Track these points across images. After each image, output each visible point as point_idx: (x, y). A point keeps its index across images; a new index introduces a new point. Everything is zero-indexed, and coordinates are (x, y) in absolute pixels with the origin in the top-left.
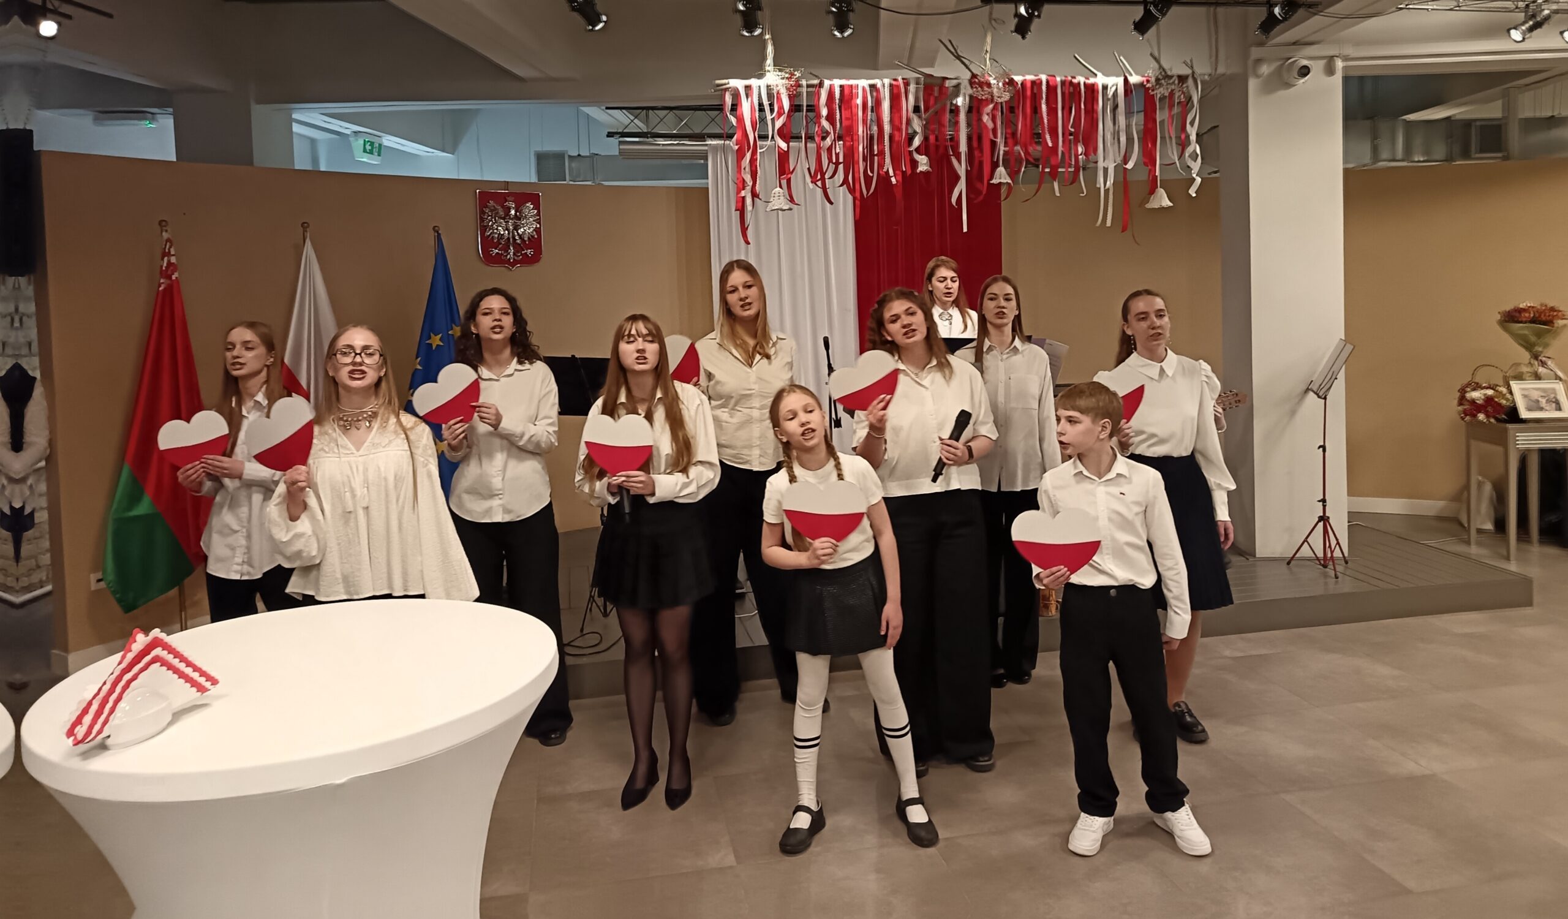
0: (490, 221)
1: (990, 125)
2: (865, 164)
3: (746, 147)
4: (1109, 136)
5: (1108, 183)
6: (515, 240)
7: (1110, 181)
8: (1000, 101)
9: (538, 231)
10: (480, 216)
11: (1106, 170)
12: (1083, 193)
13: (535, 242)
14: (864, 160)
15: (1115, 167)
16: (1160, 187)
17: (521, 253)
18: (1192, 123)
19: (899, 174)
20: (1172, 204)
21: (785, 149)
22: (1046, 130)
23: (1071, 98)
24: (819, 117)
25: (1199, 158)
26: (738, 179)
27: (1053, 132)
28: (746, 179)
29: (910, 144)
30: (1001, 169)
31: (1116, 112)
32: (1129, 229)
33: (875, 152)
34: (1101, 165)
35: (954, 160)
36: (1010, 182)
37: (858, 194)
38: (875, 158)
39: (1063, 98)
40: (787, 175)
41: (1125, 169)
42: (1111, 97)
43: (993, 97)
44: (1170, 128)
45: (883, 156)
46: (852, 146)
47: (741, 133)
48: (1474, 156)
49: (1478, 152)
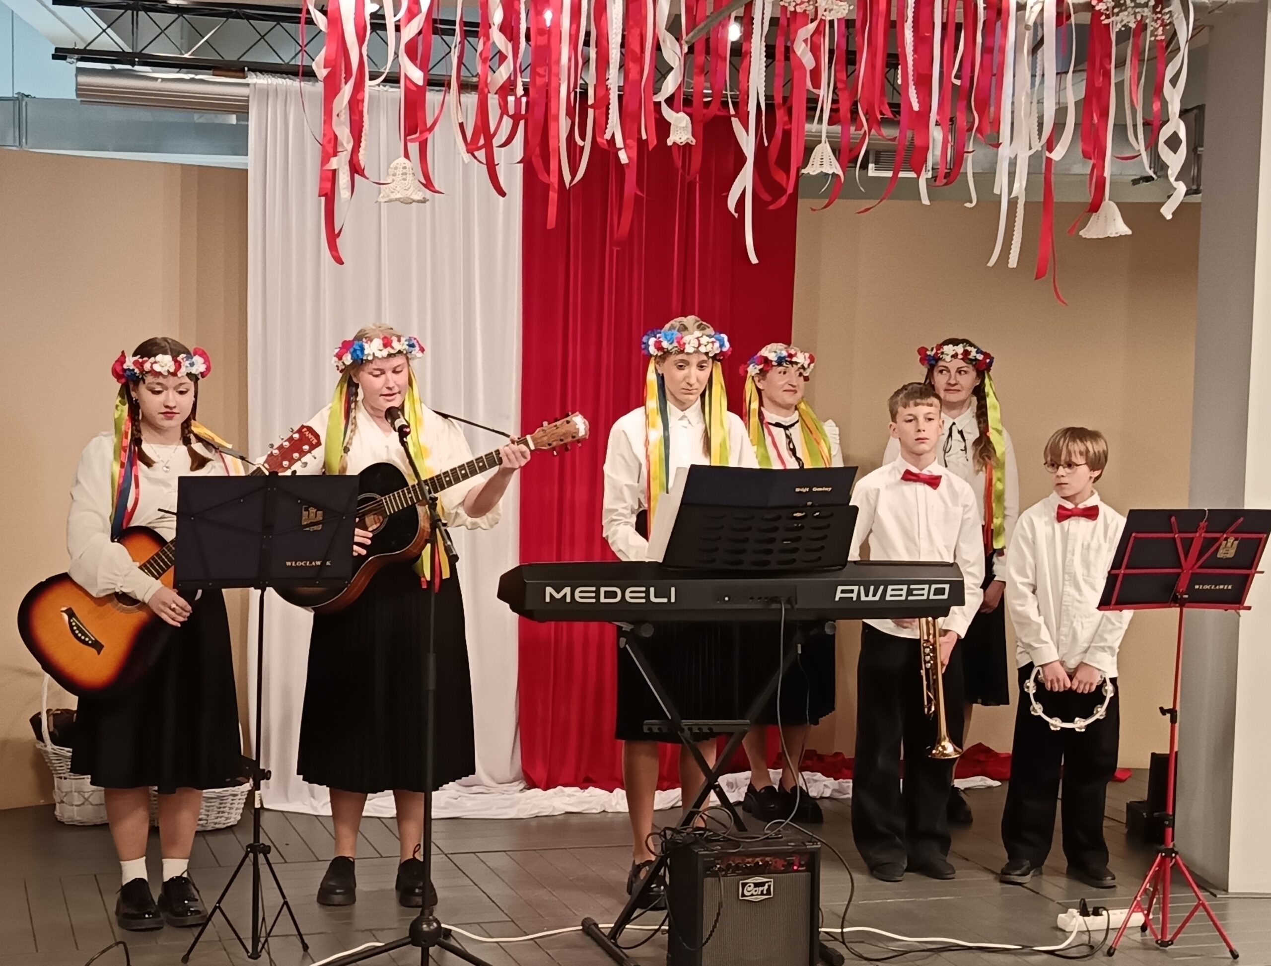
1: (808, 61)
2: (570, 122)
3: (343, 75)
4: (1023, 99)
5: (1016, 185)
7: (1021, 182)
8: (828, 18)
11: (1013, 163)
12: (971, 202)
14: (567, 114)
15: (1030, 157)
16: (1110, 199)
18: (1174, 81)
19: (633, 143)
20: (1129, 232)
21: (420, 82)
22: (911, 78)
23: (958, 27)
24: (487, 24)
25: (1183, 149)
26: (324, 135)
27: (923, 82)
28: (339, 137)
29: (657, 91)
30: (824, 151)
31: (1039, 52)
32: (1049, 276)
33: (591, 101)
34: (1005, 152)
35: (736, 123)
36: (839, 172)
37: (554, 180)
38: (591, 112)
39: (944, 26)
40: (421, 133)
41: (1049, 160)
42: (1031, 23)
43: (816, 8)
44: (1134, 88)
45: (604, 109)
46: (548, 85)
47: (334, 46)
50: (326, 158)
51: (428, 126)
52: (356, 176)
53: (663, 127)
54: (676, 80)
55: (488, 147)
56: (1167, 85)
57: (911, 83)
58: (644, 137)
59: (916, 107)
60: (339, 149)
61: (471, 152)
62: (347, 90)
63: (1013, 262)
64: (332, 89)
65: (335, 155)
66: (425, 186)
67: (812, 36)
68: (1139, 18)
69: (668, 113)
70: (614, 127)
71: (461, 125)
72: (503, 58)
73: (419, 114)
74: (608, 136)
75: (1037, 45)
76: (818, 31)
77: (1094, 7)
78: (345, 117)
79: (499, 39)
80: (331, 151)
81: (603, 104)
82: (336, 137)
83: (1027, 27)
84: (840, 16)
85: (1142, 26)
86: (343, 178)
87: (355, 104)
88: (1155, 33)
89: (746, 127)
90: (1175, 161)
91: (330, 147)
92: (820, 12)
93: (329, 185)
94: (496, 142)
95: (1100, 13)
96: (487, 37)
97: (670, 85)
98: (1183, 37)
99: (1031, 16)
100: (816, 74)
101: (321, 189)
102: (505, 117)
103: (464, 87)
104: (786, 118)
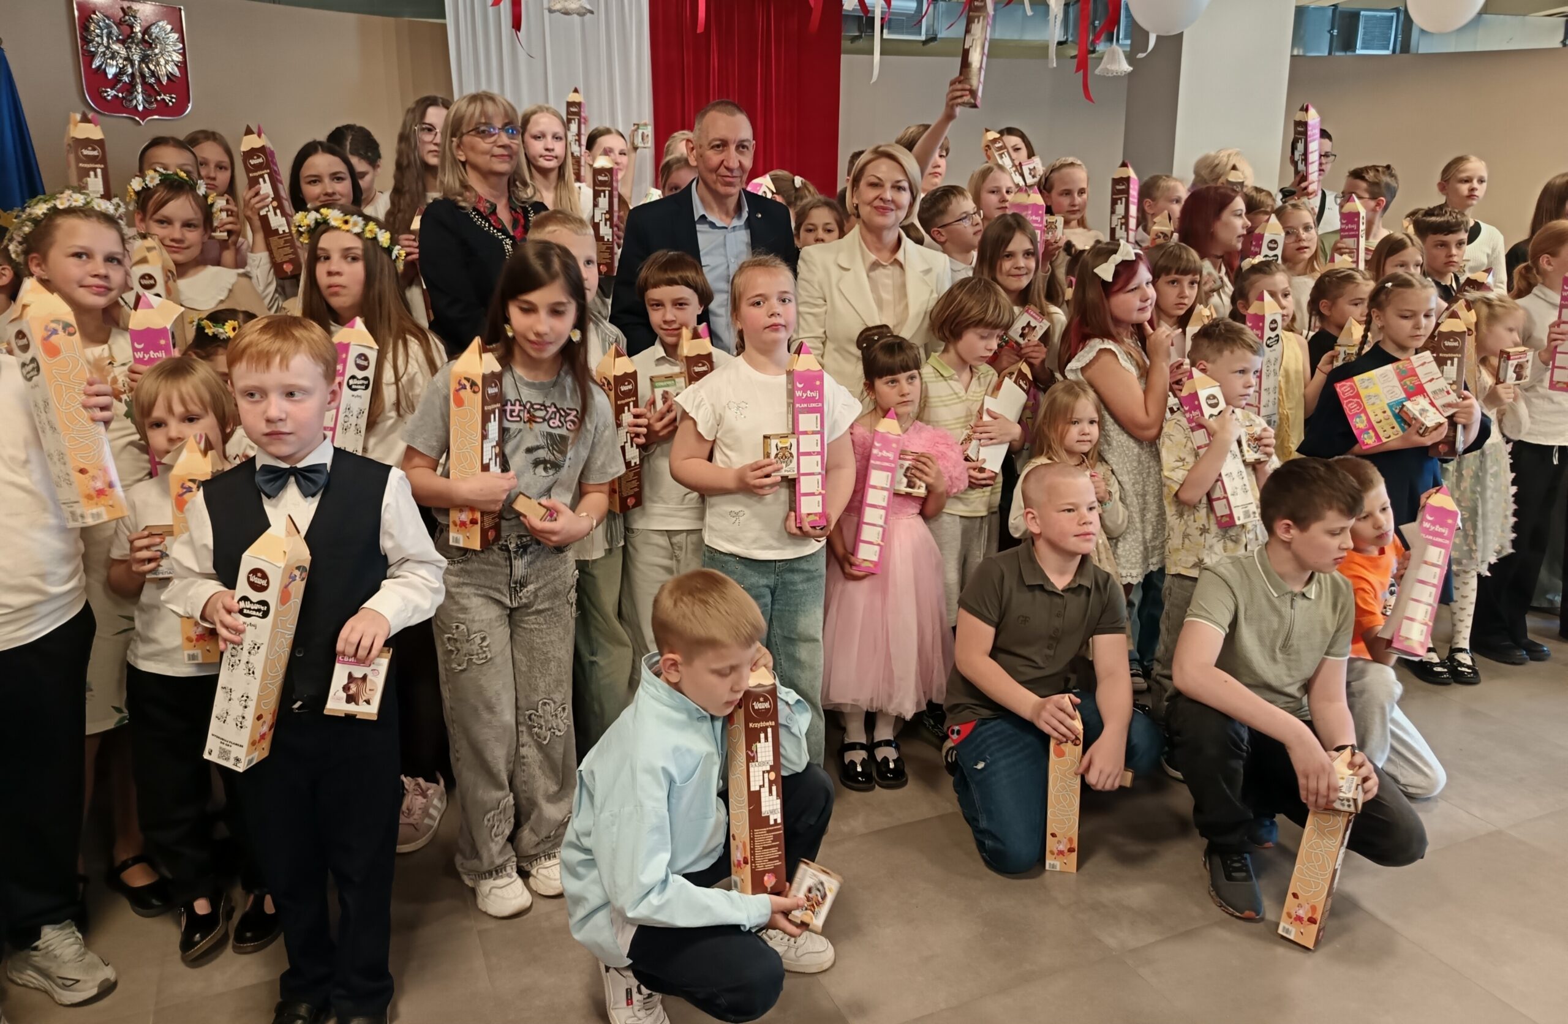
0: (99, 44)
6: (143, 76)
9: (183, 66)
10: (81, 34)
13: (179, 85)
17: (156, 100)
48: (1359, 52)
49: (1363, 48)
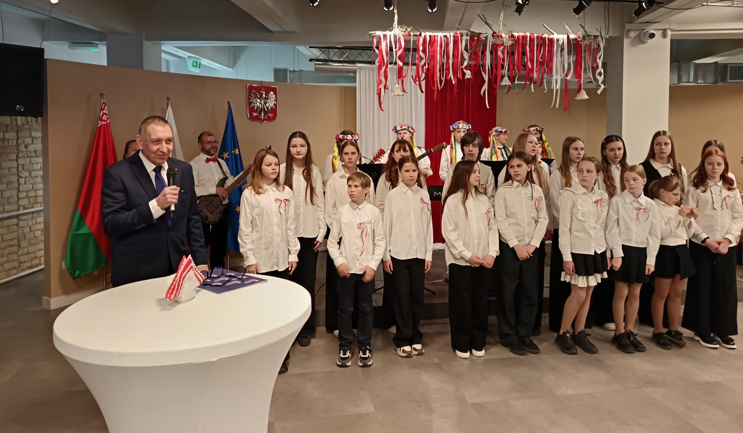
0: (253, 100)
1: (502, 57)
2: (440, 73)
3: (383, 64)
4: (559, 63)
5: (558, 86)
6: (264, 109)
8: (507, 45)
9: (275, 105)
10: (249, 97)
11: (556, 80)
12: (546, 91)
13: (274, 111)
14: (439, 71)
15: (561, 79)
16: (583, 89)
17: (267, 116)
18: (600, 58)
19: (456, 79)
20: (588, 98)
21: (402, 66)
22: (529, 60)
23: (541, 45)
24: (419, 50)
25: (603, 75)
26: (378, 80)
27: (532, 61)
28: (382, 80)
29: (462, 65)
30: (506, 78)
31: (563, 52)
32: (568, 109)
33: (445, 68)
34: (554, 78)
35: (483, 73)
36: (510, 84)
37: (436, 88)
38: (445, 71)
39: (537, 45)
40: (402, 78)
41: (566, 80)
42: (560, 44)
43: (503, 43)
44: (589, 60)
45: (448, 70)
46: (434, 65)
47: (380, 58)
48: (728, 81)
49: (730, 79)
50: (379, 85)
51: (404, 76)
52: (386, 89)
53: (464, 74)
54: (467, 62)
55: (419, 80)
56: (598, 59)
57: (529, 61)
58: (459, 77)
59: (530, 67)
60: (382, 83)
61: (415, 82)
62: (384, 68)
63: (557, 106)
64: (380, 68)
65: (381, 84)
66: (403, 91)
67: (502, 50)
68: (590, 42)
69: (465, 71)
70: (451, 75)
71: (412, 76)
72: (422, 59)
73: (401, 74)
74: (449, 77)
75: (562, 50)
76: (504, 49)
77: (577, 40)
78: (383, 75)
79: (421, 54)
80: (380, 83)
81: (448, 69)
82: (381, 80)
83: (560, 46)
84: (510, 44)
85: (590, 44)
86: (383, 90)
87: (386, 72)
88: (594, 46)
89: (486, 74)
90: (601, 79)
91: (380, 82)
92: (504, 44)
93: (379, 92)
94: (421, 79)
95: (579, 41)
96: (419, 53)
97: (466, 63)
98: (602, 47)
99: (560, 43)
100: (503, 60)
101: (377, 93)
102: (423, 73)
103: (413, 64)
104: (496, 71)
